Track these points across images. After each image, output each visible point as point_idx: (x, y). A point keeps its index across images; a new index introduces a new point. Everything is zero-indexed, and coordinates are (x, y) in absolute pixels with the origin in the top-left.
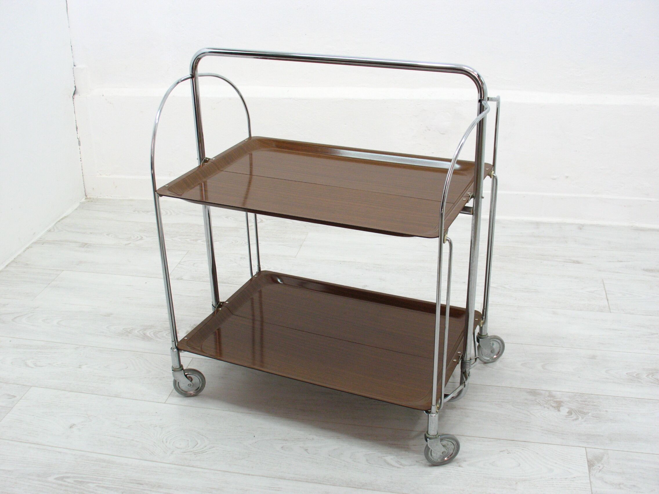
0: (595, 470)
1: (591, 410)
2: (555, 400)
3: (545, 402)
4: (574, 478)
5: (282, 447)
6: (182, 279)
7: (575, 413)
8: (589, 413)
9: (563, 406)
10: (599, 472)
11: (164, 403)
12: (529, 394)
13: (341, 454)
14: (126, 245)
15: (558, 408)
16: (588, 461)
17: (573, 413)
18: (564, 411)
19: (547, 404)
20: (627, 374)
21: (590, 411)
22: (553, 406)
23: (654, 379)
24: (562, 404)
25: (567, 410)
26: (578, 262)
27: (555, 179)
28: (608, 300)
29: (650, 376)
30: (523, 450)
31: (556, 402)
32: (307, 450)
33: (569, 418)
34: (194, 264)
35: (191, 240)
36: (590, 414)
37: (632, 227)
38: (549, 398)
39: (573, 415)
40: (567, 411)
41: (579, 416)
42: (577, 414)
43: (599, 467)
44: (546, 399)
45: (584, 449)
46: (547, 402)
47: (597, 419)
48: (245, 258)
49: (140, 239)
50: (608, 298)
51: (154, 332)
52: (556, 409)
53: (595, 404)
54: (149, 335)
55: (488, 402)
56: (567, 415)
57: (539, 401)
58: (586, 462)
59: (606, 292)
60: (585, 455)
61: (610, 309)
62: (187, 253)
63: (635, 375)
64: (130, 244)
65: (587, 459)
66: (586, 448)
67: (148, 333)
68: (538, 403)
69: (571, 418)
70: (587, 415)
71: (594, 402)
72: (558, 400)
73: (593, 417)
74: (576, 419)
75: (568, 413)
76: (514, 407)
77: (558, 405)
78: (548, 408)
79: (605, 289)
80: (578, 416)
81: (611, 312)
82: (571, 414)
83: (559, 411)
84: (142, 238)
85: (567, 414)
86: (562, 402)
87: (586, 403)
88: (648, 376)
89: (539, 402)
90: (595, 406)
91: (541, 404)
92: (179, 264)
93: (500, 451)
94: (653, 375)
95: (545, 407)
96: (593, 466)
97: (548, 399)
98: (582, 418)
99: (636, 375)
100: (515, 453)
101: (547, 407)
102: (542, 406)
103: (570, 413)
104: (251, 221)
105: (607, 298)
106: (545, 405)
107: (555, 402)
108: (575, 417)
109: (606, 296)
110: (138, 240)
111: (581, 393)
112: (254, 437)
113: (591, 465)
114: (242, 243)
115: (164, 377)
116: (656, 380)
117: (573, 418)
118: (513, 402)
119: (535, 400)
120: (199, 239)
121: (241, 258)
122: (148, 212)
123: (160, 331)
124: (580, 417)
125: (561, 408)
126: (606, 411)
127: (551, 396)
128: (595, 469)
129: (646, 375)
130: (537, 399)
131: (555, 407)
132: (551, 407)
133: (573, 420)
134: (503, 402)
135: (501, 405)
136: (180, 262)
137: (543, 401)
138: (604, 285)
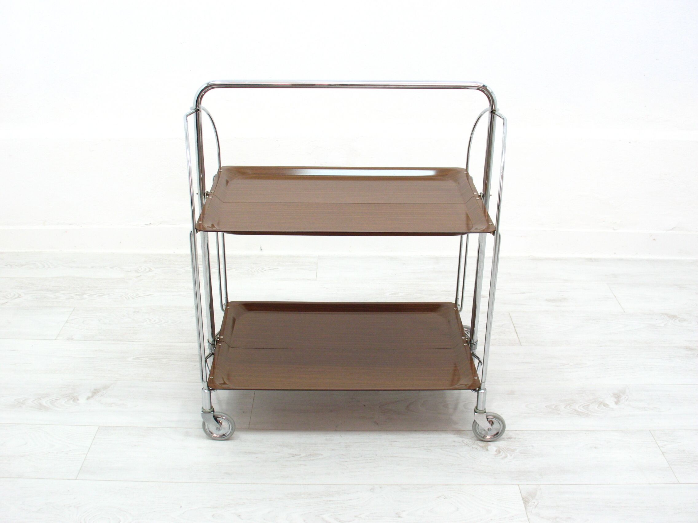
0: (530, 507)
1: (518, 446)
4: (513, 516)
5: (213, 516)
6: (72, 339)
7: (504, 451)
8: (516, 450)
9: (490, 445)
10: (535, 508)
11: (76, 479)
12: (456, 435)
13: (277, 516)
14: (2, 304)
15: (486, 447)
16: (523, 498)
18: (492, 450)
20: (546, 407)
21: (517, 448)
22: (480, 446)
23: (572, 410)
25: (495, 449)
28: (517, 334)
29: (568, 407)
30: (459, 493)
32: (239, 516)
33: (498, 456)
34: (84, 321)
35: (75, 295)
36: (517, 451)
37: (529, 257)
39: (501, 453)
43: (534, 503)
44: (473, 439)
45: (517, 486)
46: (475, 443)
47: (525, 455)
48: (138, 312)
49: (18, 297)
50: (517, 331)
51: (51, 401)
52: (484, 449)
53: (520, 440)
54: (44, 404)
55: (417, 447)
56: (496, 454)
57: (467, 442)
58: (521, 499)
59: (514, 325)
60: (519, 492)
61: (520, 342)
62: (74, 309)
64: (6, 303)
65: (522, 496)
66: (518, 485)
67: (44, 402)
69: (500, 456)
70: (515, 452)
71: (520, 438)
73: (521, 453)
74: (505, 457)
75: (496, 451)
76: (443, 450)
78: (476, 449)
79: (513, 322)
81: (522, 346)
82: (500, 452)
83: (487, 450)
84: (20, 296)
85: (495, 453)
87: (511, 440)
88: (565, 407)
89: (467, 443)
90: (521, 442)
92: (67, 322)
93: (437, 497)
94: (571, 406)
96: (528, 503)
98: (511, 455)
99: (555, 407)
100: (451, 497)
101: (475, 447)
102: (470, 446)
103: (498, 451)
104: (139, 271)
106: (473, 446)
108: (503, 456)
109: (515, 329)
110: (15, 298)
112: (181, 507)
113: (526, 501)
114: (133, 296)
115: (70, 451)
116: (573, 410)
118: (442, 445)
120: (85, 294)
121: (134, 312)
122: (22, 265)
124: (508, 455)
125: (489, 447)
126: (533, 446)
128: (530, 505)
129: (564, 406)
130: (464, 440)
131: (483, 447)
132: (479, 447)
133: (502, 458)
134: (431, 446)
135: (430, 450)
136: (67, 320)
137: (470, 441)
138: (511, 318)
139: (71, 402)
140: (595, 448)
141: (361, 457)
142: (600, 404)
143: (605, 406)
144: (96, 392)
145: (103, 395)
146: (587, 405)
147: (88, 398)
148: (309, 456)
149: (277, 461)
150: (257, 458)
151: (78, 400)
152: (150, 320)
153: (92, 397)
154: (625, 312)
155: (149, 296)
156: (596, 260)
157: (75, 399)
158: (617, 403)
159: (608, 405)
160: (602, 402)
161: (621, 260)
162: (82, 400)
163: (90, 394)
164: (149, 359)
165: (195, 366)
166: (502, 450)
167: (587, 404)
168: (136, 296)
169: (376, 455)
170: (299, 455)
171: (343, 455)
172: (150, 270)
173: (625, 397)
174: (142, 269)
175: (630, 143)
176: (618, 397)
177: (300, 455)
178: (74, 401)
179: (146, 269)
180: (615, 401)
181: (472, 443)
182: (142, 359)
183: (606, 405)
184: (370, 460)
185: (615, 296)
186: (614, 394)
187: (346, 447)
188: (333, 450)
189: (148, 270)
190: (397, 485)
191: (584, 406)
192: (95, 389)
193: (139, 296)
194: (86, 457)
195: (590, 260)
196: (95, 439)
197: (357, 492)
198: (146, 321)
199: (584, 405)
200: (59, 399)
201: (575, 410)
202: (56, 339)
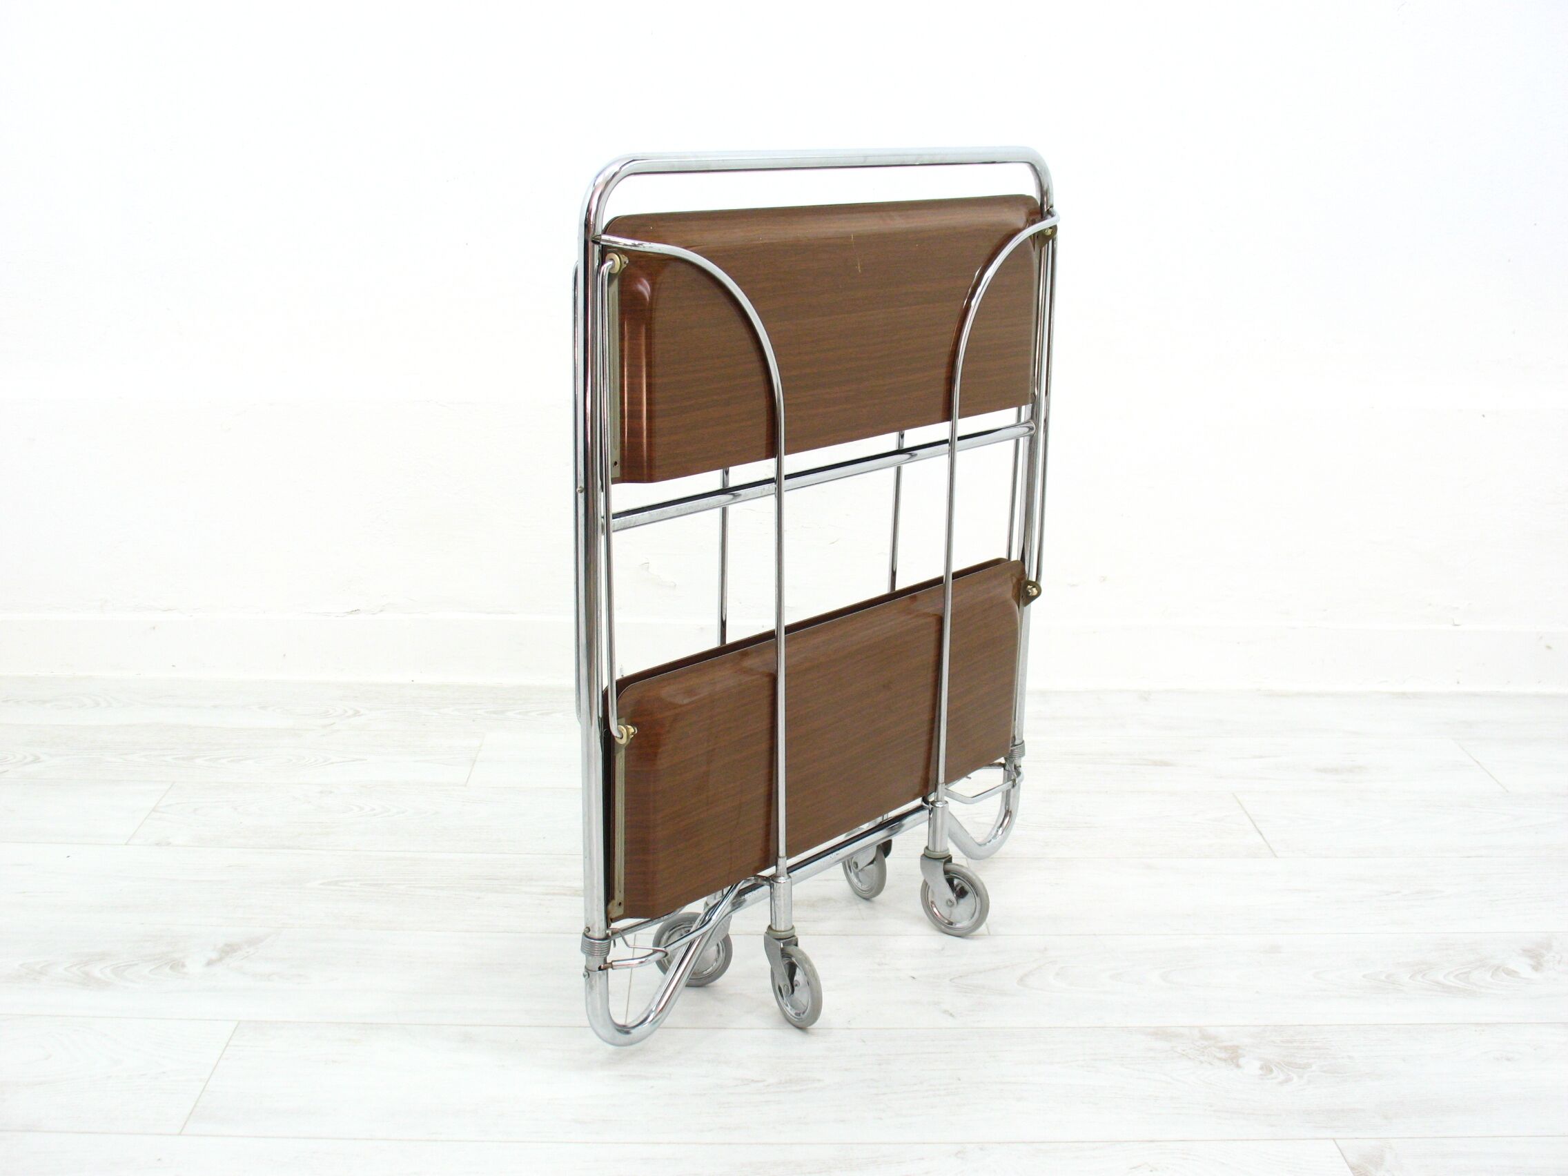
1: (1314, 1058)
2: (1220, 1044)
3: (1198, 1050)
6: (169, 844)
7: (1280, 1069)
8: (1310, 1065)
9: (1244, 1056)
11: (180, 1134)
12: (1154, 1037)
15: (1235, 1061)
16: (1352, 1168)
17: (1274, 1069)
18: (1251, 1066)
19: (1203, 1055)
20: (1364, 976)
21: (1311, 1061)
22: (1220, 1059)
23: (1428, 982)
24: (1240, 1051)
25: (1258, 1064)
26: (1165, 764)
27: (1076, 585)
28: (1261, 834)
29: (1419, 978)
30: (1185, 1159)
31: (1226, 1048)
33: (1268, 1079)
34: (196, 810)
35: (175, 759)
36: (1314, 1067)
37: (1259, 690)
38: (1206, 1043)
39: (1275, 1073)
40: (1259, 1066)
41: (1290, 1073)
42: (1283, 1069)
44: (1199, 1044)
45: (1332, 1141)
46: (1203, 1052)
47: (1335, 1075)
48: (331, 792)
49: (32, 762)
50: (1260, 829)
51: (114, 968)
52: (1231, 1065)
53: (1317, 1044)
54: (99, 975)
55: (1059, 1063)
56: (1261, 1075)
57: (1184, 1051)
58: (1348, 1170)
59: (1250, 817)
60: (1340, 1155)
61: (1271, 850)
62: (171, 787)
63: (1383, 978)
65: (1348, 1164)
66: (1334, 1139)
67: (96, 971)
68: (1183, 1055)
69: (1272, 1078)
70: (1310, 1070)
71: (1315, 1040)
72: (1226, 1044)
73: (1325, 1072)
74: (1288, 1080)
75: (1261, 1068)
76: (1127, 1068)
77: (1233, 1056)
78: (1211, 1064)
79: (1246, 812)
80: (1289, 1075)
81: (1277, 857)
82: (1271, 1071)
83: (1238, 1066)
84: (37, 760)
85: (1261, 1072)
86: (1237, 1047)
87: (1295, 1044)
88: (1412, 977)
89: (1184, 1053)
90: (1319, 1048)
91: (1192, 1057)
92: (154, 810)
93: (1132, 1168)
94: (1425, 974)
95: (1201, 1062)
97: (1202, 1044)
98: (1301, 1077)
99: (1388, 977)
100: (1168, 1168)
101: (1206, 1061)
102: (1194, 1059)
103: (1267, 1068)
104: (329, 715)
105: (1258, 830)
106: (1202, 1058)
107: (1221, 1048)
108: (1282, 1077)
109: (1256, 825)
110: (26, 764)
111: (1275, 1026)
114: (316, 761)
115: (164, 1073)
116: (1433, 984)
117: (1279, 1080)
118: (1122, 1058)
119: (1172, 1050)
120: (198, 757)
121: (321, 792)
122: (44, 702)
123: (131, 965)
124: (1295, 1075)
125: (1242, 1061)
126: (1350, 1057)
127: (1205, 1037)
129: (1409, 976)
130: (1176, 1047)
131: (1225, 1060)
132: (1216, 1061)
133: (1281, 1083)
134: (1095, 1060)
135: (1094, 1067)
136: (155, 807)
137: (1191, 1049)
138: (1240, 804)
139: (167, 969)
140: (1508, 1060)
141: (922, 1083)
142: (1496, 970)
143: (1508, 974)
144: (229, 950)
145: (246, 957)
146: (1465, 973)
147: (210, 963)
148: (787, 1083)
149: (705, 1094)
150: (652, 1087)
151: (184, 966)
152: (361, 809)
153: (221, 959)
154: (1507, 791)
155: (355, 762)
156: (1417, 696)
157: (176, 965)
158: (1537, 968)
159: (1516, 972)
160: (1499, 967)
161: (1475, 695)
162: (195, 966)
163: (214, 955)
164: (361, 884)
165: (479, 898)
166: (1276, 1066)
167: (1468, 970)
168: (325, 762)
169: (959, 1080)
170: (761, 1081)
171: (873, 1080)
172: (357, 713)
173: (1554, 957)
174: (336, 711)
175: (1484, 416)
176: (1536, 956)
177: (764, 1081)
178: (171, 967)
179: (346, 711)
180: (1531, 965)
181: (1198, 1052)
182: (344, 884)
183: (1510, 973)
184: (945, 1089)
185: (1477, 762)
186: (1524, 951)
187: (880, 1064)
188: (846, 1070)
189: (350, 712)
190: (1024, 1142)
191: (1457, 975)
192: (227, 945)
193: (331, 761)
194: (205, 1087)
195: (1404, 695)
196: (228, 1048)
197: (923, 1159)
198: (352, 810)
199: (1458, 972)
200: (136, 964)
201: (1438, 983)
202: (126, 844)
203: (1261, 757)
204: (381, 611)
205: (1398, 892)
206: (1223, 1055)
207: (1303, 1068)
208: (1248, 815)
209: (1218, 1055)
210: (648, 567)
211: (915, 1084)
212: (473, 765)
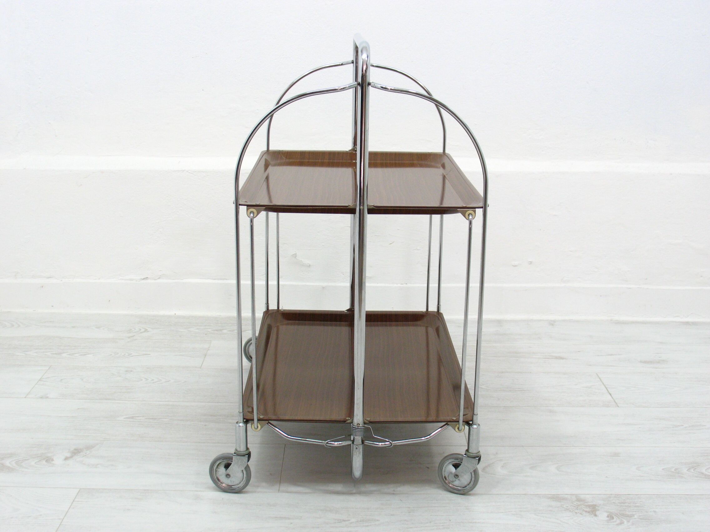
1: (636, 512)
2: (586, 504)
3: (575, 507)
6: (47, 397)
7: (617, 517)
8: (634, 515)
9: (599, 510)
12: (552, 500)
15: (594, 513)
17: (614, 517)
18: (603, 516)
19: (577, 509)
20: (663, 469)
21: (634, 513)
22: (586, 511)
23: (697, 473)
24: (597, 508)
25: (606, 514)
26: (561, 358)
27: (516, 266)
28: (611, 395)
29: (692, 470)
31: (589, 506)
33: (611, 522)
34: (62, 380)
35: (52, 354)
36: (636, 517)
37: (612, 320)
38: (579, 503)
39: (615, 519)
40: (606, 516)
41: (622, 519)
42: (619, 517)
44: (575, 503)
46: (577, 508)
47: (647, 521)
48: (132, 371)
50: (610, 392)
51: (17, 461)
52: (592, 515)
53: (637, 504)
54: (9, 465)
55: (502, 513)
56: (608, 520)
57: (567, 507)
59: (605, 386)
61: (616, 403)
62: (49, 368)
63: (673, 470)
67: (7, 463)
68: (567, 509)
69: (614, 522)
70: (633, 518)
71: (636, 502)
72: (589, 504)
73: (641, 519)
74: (622, 523)
75: (608, 517)
76: (537, 515)
77: (593, 510)
78: (581, 514)
79: (603, 384)
80: (622, 520)
81: (619, 407)
82: (613, 518)
83: (596, 515)
85: (607, 519)
86: (596, 505)
87: (625, 504)
88: (688, 470)
89: (567, 508)
90: (638, 507)
91: (571, 510)
92: (40, 380)
94: (695, 469)
95: (576, 513)
97: (577, 504)
98: (629, 521)
101: (579, 513)
102: (572, 511)
103: (611, 517)
104: (132, 331)
105: (609, 393)
106: (576, 511)
107: (587, 506)
108: (618, 521)
109: (608, 390)
111: (616, 495)
114: (124, 355)
115: (40, 515)
116: (699, 474)
117: (617, 523)
118: (535, 510)
119: (561, 506)
120: (64, 353)
121: (126, 371)
123: (25, 460)
124: (625, 520)
125: (597, 513)
126: (655, 512)
127: (579, 500)
129: (687, 469)
130: (563, 505)
131: (589, 512)
132: (584, 512)
133: (617, 525)
134: (521, 511)
135: (520, 515)
136: (41, 378)
137: (571, 506)
138: (600, 379)
139: (44, 462)
141: (430, 522)
144: (76, 452)
145: (86, 455)
147: (66, 459)
148: (361, 521)
149: (319, 527)
150: (292, 523)
151: (53, 460)
152: (147, 379)
153: (71, 457)
155: (144, 356)
156: (694, 324)
157: (49, 460)
162: (58, 460)
163: (68, 455)
164: (146, 418)
165: (206, 425)
166: (616, 516)
168: (129, 355)
169: (450, 521)
170: (348, 521)
171: (405, 520)
172: (146, 331)
174: (135, 329)
177: (350, 520)
178: (46, 461)
179: (140, 330)
181: (575, 508)
182: (136, 418)
184: (442, 526)
187: (409, 512)
188: (392, 515)
189: (143, 330)
192: (75, 449)
193: (132, 355)
194: (61, 522)
195: (687, 323)
196: (74, 502)
198: (142, 380)
200: (28, 459)
201: (702, 473)
202: (25, 398)
203: (611, 355)
204: (159, 278)
205: (683, 426)
206: (588, 510)
207: (630, 517)
208: (604, 385)
209: (585, 509)
210: (296, 256)
211: (427, 523)
212: (205, 357)
